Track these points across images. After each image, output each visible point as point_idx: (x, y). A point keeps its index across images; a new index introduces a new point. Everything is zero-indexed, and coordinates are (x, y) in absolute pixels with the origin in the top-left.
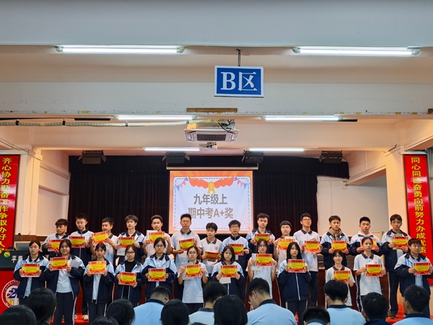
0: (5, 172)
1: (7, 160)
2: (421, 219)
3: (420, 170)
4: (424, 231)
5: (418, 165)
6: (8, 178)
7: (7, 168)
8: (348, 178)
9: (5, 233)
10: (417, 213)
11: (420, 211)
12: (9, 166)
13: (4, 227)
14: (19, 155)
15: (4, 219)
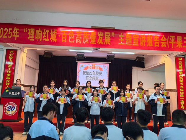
0: (10, 56)
1: (12, 52)
2: (182, 83)
3: (182, 63)
4: (183, 88)
5: (181, 61)
6: (11, 59)
7: (11, 55)
8: (144, 68)
9: (9, 82)
10: (180, 80)
11: (181, 80)
12: (12, 54)
13: (9, 79)
14: (17, 50)
15: (9, 76)
